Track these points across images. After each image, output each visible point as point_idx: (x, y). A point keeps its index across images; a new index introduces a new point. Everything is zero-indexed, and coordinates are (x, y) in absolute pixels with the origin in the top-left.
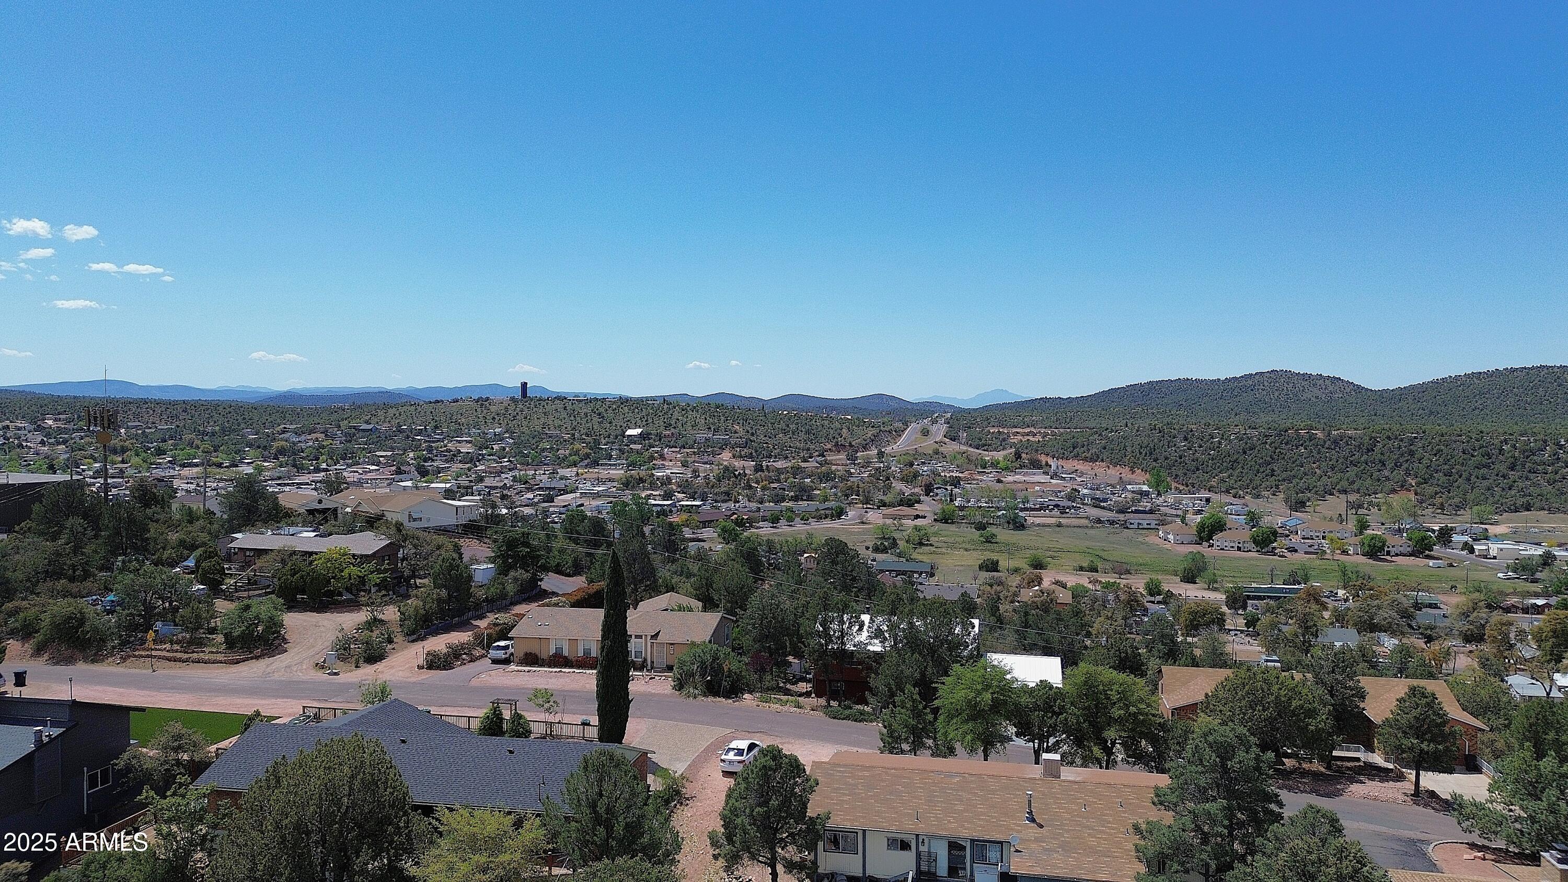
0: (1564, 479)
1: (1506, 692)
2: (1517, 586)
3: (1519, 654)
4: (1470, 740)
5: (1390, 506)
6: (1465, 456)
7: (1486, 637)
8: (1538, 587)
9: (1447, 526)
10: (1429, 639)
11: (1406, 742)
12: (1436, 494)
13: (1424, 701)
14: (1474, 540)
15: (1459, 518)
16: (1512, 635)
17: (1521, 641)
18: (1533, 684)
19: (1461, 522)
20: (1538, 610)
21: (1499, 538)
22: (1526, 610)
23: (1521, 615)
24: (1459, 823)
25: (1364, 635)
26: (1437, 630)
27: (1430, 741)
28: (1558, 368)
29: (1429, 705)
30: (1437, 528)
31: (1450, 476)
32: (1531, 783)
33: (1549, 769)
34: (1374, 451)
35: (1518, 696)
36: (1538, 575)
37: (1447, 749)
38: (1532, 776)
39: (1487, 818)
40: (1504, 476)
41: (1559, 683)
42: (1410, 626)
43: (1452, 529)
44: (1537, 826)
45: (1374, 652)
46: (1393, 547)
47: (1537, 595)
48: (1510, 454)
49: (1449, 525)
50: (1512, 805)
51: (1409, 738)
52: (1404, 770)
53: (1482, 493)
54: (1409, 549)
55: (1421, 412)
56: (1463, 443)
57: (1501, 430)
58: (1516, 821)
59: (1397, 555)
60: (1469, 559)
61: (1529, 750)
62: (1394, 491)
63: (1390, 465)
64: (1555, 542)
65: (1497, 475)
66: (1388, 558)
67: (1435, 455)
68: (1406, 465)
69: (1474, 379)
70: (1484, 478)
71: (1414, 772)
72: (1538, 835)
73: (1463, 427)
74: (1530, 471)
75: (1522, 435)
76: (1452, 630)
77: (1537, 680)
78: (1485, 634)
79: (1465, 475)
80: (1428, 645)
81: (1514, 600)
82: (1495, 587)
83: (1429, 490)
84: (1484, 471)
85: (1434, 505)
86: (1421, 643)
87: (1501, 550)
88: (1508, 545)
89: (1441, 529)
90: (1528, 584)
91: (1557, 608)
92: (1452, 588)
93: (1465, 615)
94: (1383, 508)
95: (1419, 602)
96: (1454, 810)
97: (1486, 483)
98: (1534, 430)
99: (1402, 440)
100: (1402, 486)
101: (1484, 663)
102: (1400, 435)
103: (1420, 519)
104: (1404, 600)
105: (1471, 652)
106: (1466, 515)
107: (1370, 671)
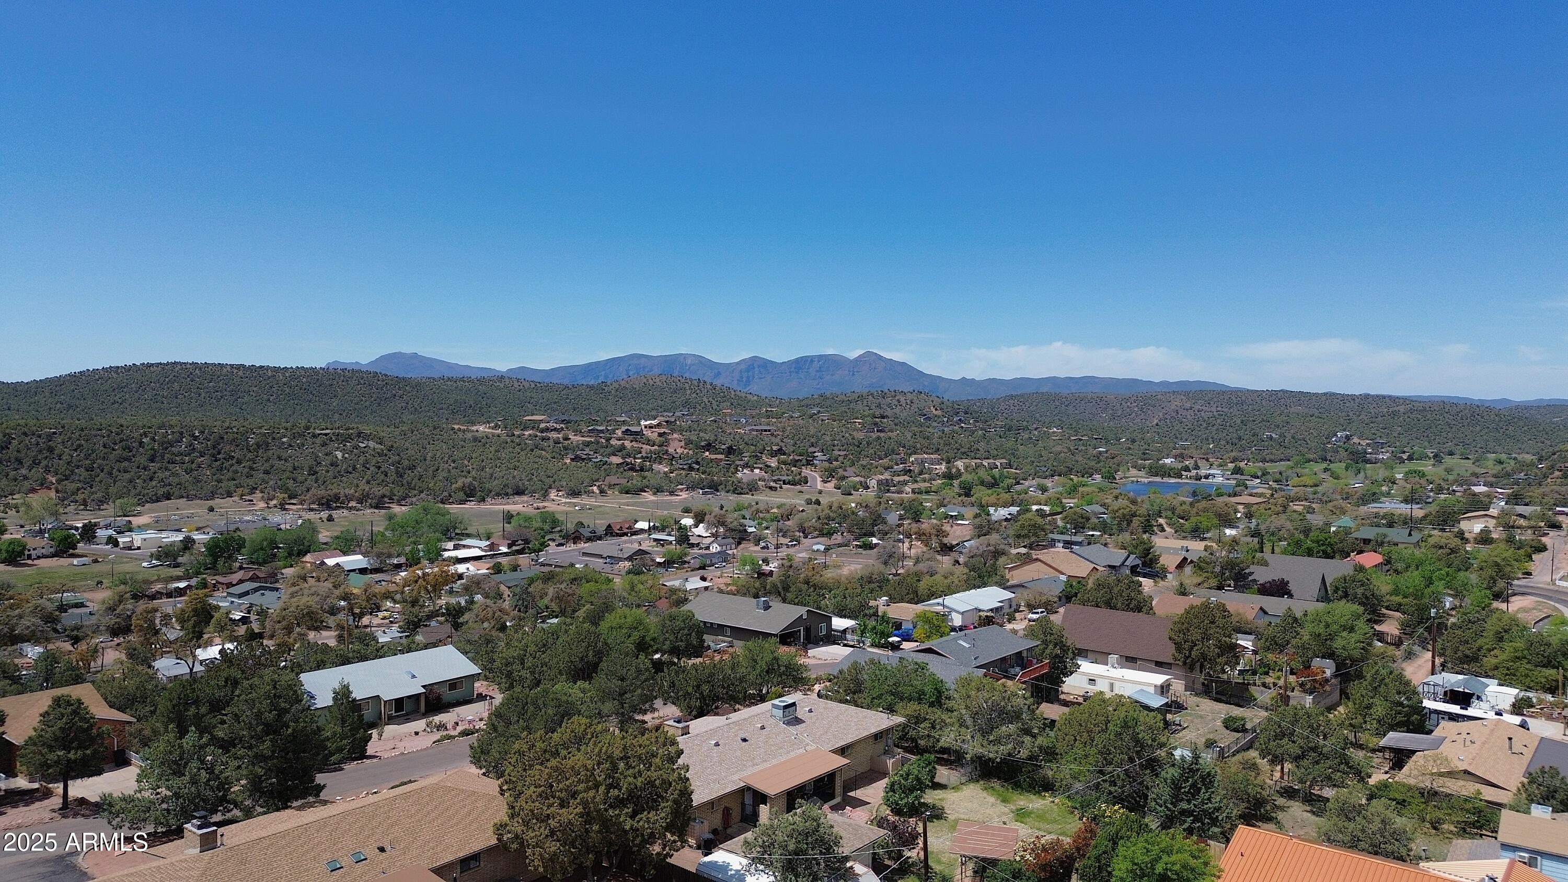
0: (200, 467)
1: (153, 677)
2: (160, 572)
3: (165, 638)
4: (118, 736)
5: (29, 507)
6: (106, 450)
7: (132, 628)
8: (178, 572)
9: (90, 522)
10: (76, 640)
11: (52, 757)
12: (78, 489)
13: (69, 709)
14: (118, 533)
15: (102, 513)
16: (157, 621)
17: (166, 625)
18: (178, 663)
19: (105, 517)
20: (180, 592)
21: (142, 528)
22: (169, 595)
23: (165, 600)
24: (109, 823)
25: (4, 650)
26: (84, 629)
27: (77, 749)
28: (190, 364)
29: (75, 713)
30: (80, 525)
31: (92, 471)
32: (175, 762)
33: (191, 744)
34: (9, 448)
35: (164, 678)
36: (180, 560)
37: (95, 752)
38: (175, 756)
39: (136, 809)
40: (145, 468)
41: (200, 658)
42: (56, 631)
43: (96, 524)
44: (181, 800)
45: (17, 665)
46: (34, 549)
47: (179, 579)
48: (150, 447)
49: (92, 521)
50: (159, 788)
51: (54, 752)
52: (51, 786)
53: (125, 486)
54: (52, 550)
55: (59, 405)
56: (104, 437)
57: (140, 424)
58: (163, 802)
59: (39, 558)
60: (113, 553)
61: (173, 731)
62: (33, 490)
63: (27, 462)
64: (194, 526)
65: (138, 467)
66: (30, 562)
67: (76, 450)
68: (46, 462)
69: (112, 373)
70: (126, 471)
71: (61, 785)
72: (182, 808)
73: (103, 421)
74: (169, 462)
75: (160, 428)
76: (98, 627)
77: (181, 659)
78: (131, 625)
79: (106, 469)
80: (75, 646)
81: (158, 587)
82: (140, 577)
83: (71, 486)
84: (126, 464)
85: (77, 502)
86: (67, 646)
87: (145, 540)
88: (151, 534)
89: (85, 526)
90: (171, 570)
91: (197, 589)
92: (98, 584)
93: (112, 609)
94: (22, 509)
95: (64, 603)
96: (104, 810)
97: (127, 476)
98: (171, 423)
99: (40, 436)
100: (42, 484)
101: (132, 654)
102: (37, 431)
103: (63, 518)
104: (48, 604)
105: (118, 645)
106: (110, 509)
107: (12, 688)
